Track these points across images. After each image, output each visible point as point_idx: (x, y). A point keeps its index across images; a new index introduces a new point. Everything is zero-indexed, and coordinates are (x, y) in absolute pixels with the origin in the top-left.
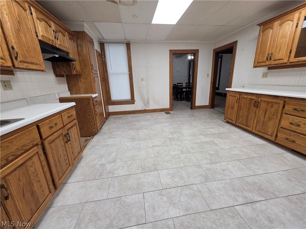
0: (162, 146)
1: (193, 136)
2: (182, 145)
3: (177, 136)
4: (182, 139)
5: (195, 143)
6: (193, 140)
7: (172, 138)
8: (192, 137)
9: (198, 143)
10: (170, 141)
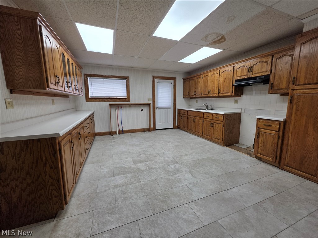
0: (180, 156)
1: (152, 168)
2: (164, 158)
3: (170, 166)
4: (165, 164)
5: (152, 160)
6: (153, 164)
7: (175, 164)
8: (154, 167)
9: (150, 161)
10: (175, 161)
